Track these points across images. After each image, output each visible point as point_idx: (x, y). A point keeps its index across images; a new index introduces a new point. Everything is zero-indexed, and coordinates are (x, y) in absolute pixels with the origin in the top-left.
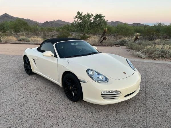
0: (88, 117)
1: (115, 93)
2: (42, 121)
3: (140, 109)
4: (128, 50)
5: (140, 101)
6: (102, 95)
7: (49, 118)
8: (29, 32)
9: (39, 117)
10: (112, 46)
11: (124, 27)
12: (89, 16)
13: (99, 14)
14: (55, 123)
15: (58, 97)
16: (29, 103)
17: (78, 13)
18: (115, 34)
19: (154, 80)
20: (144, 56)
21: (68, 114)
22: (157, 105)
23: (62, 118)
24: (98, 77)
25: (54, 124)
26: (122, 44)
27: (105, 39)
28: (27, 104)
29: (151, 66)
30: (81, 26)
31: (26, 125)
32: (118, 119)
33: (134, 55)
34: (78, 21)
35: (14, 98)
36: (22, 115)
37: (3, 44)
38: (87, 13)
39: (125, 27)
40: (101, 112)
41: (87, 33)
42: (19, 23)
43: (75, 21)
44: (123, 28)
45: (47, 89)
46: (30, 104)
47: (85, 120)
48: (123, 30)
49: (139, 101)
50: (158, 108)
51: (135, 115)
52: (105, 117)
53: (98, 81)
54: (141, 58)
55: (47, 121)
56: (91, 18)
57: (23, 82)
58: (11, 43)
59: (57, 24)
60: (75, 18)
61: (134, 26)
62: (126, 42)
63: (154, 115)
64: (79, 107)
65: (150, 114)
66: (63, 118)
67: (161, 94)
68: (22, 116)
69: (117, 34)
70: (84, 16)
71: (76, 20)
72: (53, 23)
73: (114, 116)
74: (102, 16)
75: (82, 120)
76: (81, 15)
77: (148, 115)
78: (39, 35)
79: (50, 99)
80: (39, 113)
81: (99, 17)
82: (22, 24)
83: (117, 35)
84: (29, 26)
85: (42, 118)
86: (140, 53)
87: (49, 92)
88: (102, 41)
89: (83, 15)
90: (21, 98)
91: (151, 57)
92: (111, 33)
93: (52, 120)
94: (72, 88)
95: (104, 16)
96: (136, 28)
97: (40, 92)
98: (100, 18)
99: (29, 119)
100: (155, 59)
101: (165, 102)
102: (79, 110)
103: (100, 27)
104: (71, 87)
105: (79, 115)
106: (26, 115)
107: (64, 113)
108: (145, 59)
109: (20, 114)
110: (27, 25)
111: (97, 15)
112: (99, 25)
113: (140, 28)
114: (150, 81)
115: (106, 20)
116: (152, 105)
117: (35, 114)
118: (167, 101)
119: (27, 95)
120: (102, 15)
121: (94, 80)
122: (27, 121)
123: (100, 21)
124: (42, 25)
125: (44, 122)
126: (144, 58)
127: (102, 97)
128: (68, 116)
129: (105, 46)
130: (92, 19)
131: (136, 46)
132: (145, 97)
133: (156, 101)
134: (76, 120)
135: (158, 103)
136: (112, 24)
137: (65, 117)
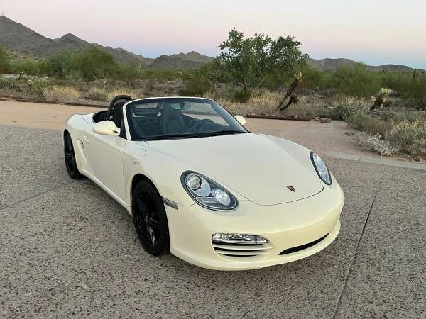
0: (174, 300)
1: (253, 242)
2: (53, 297)
3: (325, 291)
4: (350, 131)
5: (332, 270)
6: (214, 242)
7: (75, 292)
8: (116, 79)
9: (51, 287)
10: (309, 121)
11: (353, 73)
12: (259, 42)
13: (285, 37)
14: (83, 307)
15: (120, 240)
16: (42, 249)
17: (233, 34)
18: (329, 91)
19: (396, 216)
20: (387, 151)
21: (125, 286)
22: (379, 286)
23: (104, 296)
24: (211, 195)
25: (79, 310)
26: (338, 116)
27: (293, 100)
28: (35, 251)
29: (399, 177)
30: (237, 67)
31: (10, 303)
32: (254, 313)
33: (360, 145)
34: (232, 53)
35: (14, 233)
36: (14, 278)
37: (46, 105)
38: (256, 34)
39: (356, 74)
40: (213, 289)
41: (253, 85)
42: (93, 56)
43: (223, 55)
44: (350, 75)
45: (101, 216)
46: (44, 250)
47: (163, 307)
48: (351, 80)
49: (330, 269)
50: (380, 293)
51: (305, 306)
52: (220, 303)
53: (207, 204)
54: (380, 153)
55: (67, 298)
56: (264, 48)
57: (50, 196)
58: (66, 104)
59: (188, 61)
60: (223, 47)
61: (384, 72)
62: (349, 111)
63: (361, 313)
64: (162, 271)
65: (349, 310)
66: (108, 297)
67: (403, 254)
68: (12, 278)
69: (334, 89)
70: (247, 41)
71: (226, 50)
72: (179, 59)
73: (245, 305)
74: (293, 43)
75: (156, 307)
76: (239, 39)
77: (342, 311)
78: (138, 86)
79: (97, 245)
80: (55, 277)
81: (286, 44)
82: (101, 61)
83: (332, 94)
84: (116, 65)
85: (57, 290)
86: (378, 140)
87: (104, 225)
88: (287, 106)
89: (244, 39)
90: (30, 233)
91: (408, 153)
92: (318, 88)
93: (79, 298)
94: (149, 220)
95: (299, 43)
96: (387, 78)
97: (81, 224)
98: (289, 47)
99: (25, 289)
100: (418, 160)
101: (405, 279)
102: (158, 278)
103: (286, 70)
104: (147, 217)
105: (153, 291)
106: (24, 277)
107: (116, 283)
108: (387, 159)
109: (10, 274)
110: (112, 63)
111: (281, 39)
112: (285, 65)
113: (399, 78)
114: (382, 218)
115: (303, 54)
116: (363, 284)
117: (45, 278)
118: (412, 277)
119: (49, 228)
120: (293, 40)
121: (197, 202)
122: (17, 294)
123: (288, 57)
124: (152, 65)
125: (58, 300)
126: (387, 156)
127: (215, 248)
128: (124, 293)
129: (292, 118)
130: (267, 49)
131: (370, 123)
132: (352, 259)
133: (381, 273)
134: (138, 306)
135: (383, 281)
136: (326, 64)
137: (113, 293)
